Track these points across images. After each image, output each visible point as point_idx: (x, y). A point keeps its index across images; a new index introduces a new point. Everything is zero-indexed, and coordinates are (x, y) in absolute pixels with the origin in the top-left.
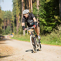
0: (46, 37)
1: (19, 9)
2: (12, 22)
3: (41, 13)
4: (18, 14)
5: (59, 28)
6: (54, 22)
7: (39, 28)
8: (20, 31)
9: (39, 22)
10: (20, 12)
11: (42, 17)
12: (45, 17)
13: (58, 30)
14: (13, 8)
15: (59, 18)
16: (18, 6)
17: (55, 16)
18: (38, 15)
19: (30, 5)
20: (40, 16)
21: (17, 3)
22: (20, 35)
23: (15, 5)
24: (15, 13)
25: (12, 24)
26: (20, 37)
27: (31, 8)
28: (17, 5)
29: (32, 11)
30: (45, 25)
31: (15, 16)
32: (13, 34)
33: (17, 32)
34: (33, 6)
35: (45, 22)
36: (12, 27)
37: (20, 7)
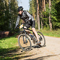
0: (57, 32)
3: (53, 12)
7: (51, 24)
9: (51, 19)
10: (35, 11)
11: (53, 15)
12: (56, 15)
14: (30, 8)
16: (34, 6)
18: (50, 13)
19: (44, 5)
20: (52, 14)
21: (33, 4)
23: (31, 5)
24: (32, 12)
27: (44, 8)
29: (45, 10)
30: (56, 22)
34: (46, 6)
35: (56, 19)
37: (35, 7)
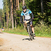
1: (9, 7)
2: (3, 18)
4: (8, 12)
5: (41, 22)
6: (37, 18)
8: (9, 25)
13: (41, 24)
15: (41, 14)
17: (38, 13)
22: (10, 29)
25: (3, 20)
26: (10, 31)
28: (7, 5)
31: (5, 13)
32: (4, 28)
33: (7, 26)
36: (3, 22)
